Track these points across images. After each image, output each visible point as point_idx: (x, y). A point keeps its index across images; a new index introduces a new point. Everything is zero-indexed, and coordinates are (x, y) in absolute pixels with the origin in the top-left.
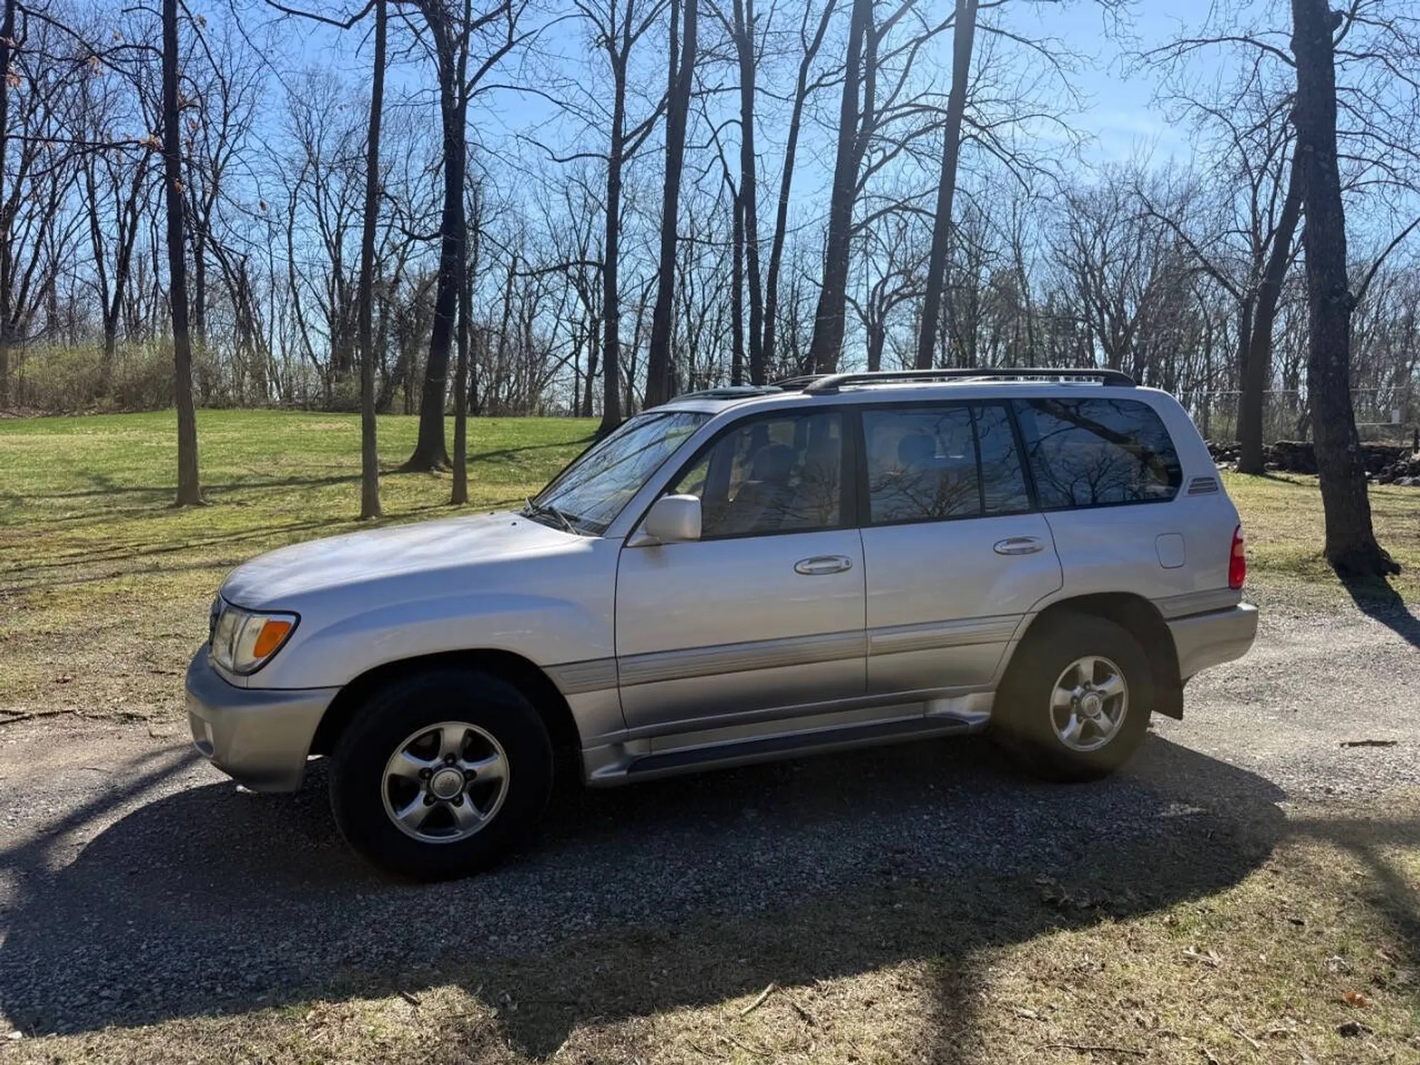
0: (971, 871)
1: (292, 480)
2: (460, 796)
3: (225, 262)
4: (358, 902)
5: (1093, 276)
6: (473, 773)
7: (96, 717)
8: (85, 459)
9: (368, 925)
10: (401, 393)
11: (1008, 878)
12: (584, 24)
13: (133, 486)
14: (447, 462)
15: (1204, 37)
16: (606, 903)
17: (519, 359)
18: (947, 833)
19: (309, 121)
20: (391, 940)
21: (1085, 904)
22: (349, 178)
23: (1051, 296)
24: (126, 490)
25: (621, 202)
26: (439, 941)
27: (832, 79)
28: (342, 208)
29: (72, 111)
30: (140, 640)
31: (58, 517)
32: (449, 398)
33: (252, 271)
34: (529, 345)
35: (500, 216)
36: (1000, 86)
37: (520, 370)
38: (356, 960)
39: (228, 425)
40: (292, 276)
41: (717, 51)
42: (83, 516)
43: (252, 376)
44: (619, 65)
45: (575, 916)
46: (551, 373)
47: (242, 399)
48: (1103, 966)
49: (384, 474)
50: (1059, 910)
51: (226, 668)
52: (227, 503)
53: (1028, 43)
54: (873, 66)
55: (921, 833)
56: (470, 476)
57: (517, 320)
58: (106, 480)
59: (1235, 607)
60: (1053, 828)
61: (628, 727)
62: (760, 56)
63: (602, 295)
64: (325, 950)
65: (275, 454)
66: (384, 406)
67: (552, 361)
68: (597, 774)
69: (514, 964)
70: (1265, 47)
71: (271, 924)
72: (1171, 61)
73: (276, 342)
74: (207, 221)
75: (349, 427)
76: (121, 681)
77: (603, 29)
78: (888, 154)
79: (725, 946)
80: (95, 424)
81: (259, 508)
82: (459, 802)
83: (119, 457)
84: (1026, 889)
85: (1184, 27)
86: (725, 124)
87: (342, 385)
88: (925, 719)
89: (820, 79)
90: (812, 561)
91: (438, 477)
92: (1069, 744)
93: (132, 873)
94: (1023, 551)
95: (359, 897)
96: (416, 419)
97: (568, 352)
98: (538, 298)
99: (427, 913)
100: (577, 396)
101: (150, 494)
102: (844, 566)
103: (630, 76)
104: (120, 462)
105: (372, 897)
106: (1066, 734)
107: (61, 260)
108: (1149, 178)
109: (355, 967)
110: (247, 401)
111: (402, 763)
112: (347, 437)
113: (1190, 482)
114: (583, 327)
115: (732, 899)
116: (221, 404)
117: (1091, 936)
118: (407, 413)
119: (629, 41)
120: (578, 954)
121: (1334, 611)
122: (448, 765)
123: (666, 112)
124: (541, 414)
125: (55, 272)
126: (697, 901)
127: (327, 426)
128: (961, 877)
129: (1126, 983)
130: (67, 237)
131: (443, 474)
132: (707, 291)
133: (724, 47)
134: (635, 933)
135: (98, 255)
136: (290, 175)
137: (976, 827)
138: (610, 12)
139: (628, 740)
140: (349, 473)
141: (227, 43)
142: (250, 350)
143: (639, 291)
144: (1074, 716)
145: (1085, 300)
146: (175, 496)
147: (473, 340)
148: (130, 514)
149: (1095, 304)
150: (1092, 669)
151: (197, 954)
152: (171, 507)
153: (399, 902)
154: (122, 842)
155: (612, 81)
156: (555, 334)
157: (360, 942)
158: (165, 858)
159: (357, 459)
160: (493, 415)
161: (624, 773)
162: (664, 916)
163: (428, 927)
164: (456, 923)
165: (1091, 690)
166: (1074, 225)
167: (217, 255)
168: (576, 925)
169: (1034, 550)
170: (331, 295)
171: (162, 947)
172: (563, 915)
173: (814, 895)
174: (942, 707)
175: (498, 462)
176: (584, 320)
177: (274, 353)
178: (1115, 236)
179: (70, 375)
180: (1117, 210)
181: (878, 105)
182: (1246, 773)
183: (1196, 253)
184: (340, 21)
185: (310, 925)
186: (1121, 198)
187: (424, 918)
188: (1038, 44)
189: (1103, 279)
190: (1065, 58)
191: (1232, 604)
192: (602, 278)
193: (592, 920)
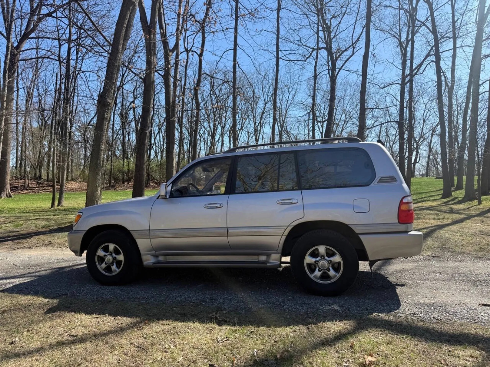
61: (155, 251)
68: (145, 263)
82: (113, 265)
88: (258, 262)
92: (314, 279)
106: (313, 275)
111: (100, 252)
113: (379, 179)
122: (110, 255)
150: (324, 250)
161: (152, 264)
165: (324, 259)
191: (399, 230)
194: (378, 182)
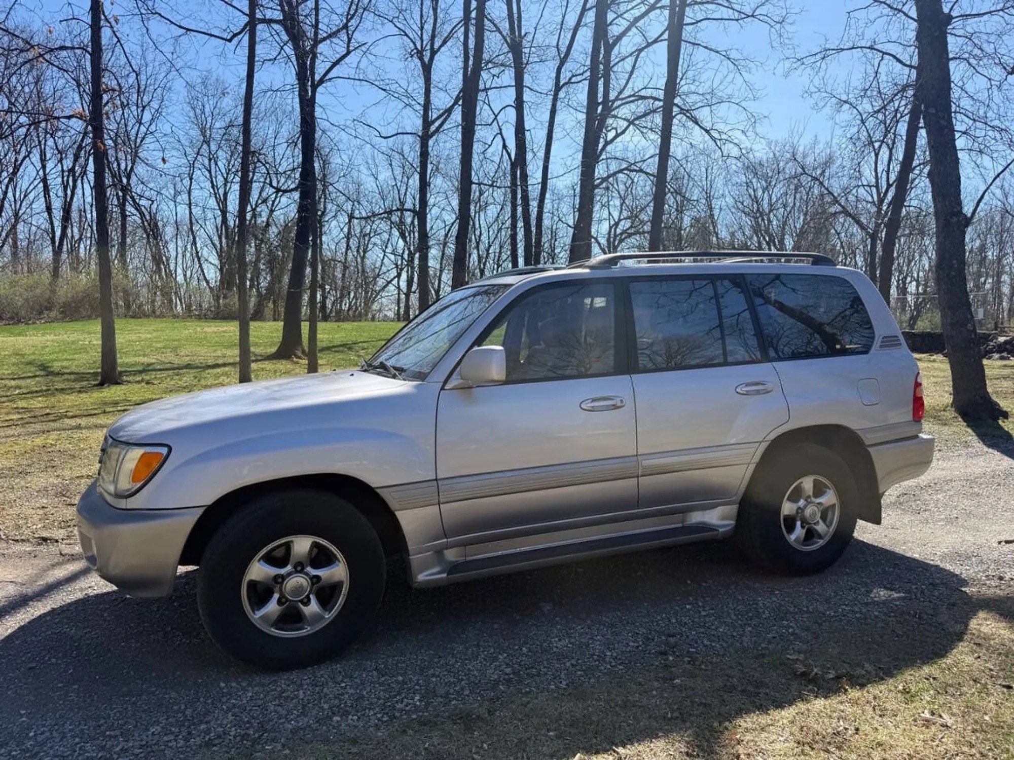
0: (731, 650)
1: (188, 366)
2: (308, 598)
3: (141, 213)
4: (222, 689)
5: (763, 220)
6: (318, 578)
7: (17, 541)
8: (34, 354)
9: (229, 710)
10: (271, 305)
11: (763, 655)
12: (401, 41)
13: (68, 371)
14: (303, 352)
15: (842, 47)
16: (432, 685)
17: (356, 281)
18: (707, 619)
19: (203, 113)
20: (248, 722)
21: (831, 676)
22: (232, 153)
23: (733, 234)
24: (63, 374)
25: (430, 167)
26: (289, 722)
27: (579, 78)
28: (228, 174)
29: (29, 103)
30: (60, 480)
31: (9, 394)
32: (305, 310)
33: (162, 220)
34: (363, 271)
35: (342, 179)
36: (697, 83)
37: (357, 289)
38: (217, 742)
39: (143, 330)
40: (191, 224)
41: (496, 61)
42: (28, 393)
43: (162, 295)
44: (427, 69)
45: (405, 697)
46: (380, 291)
47: (154, 311)
48: (857, 729)
49: (257, 361)
50: (810, 681)
51: (109, 494)
52: (139, 382)
53: (717, 52)
54: (608, 68)
55: (685, 620)
56: (320, 362)
57: (355, 253)
58: (48, 367)
59: (916, 437)
60: (791, 613)
61: (446, 538)
62: (527, 64)
63: (416, 235)
64: (190, 733)
65: (176, 348)
66: (258, 316)
67: (381, 282)
68: (421, 577)
69: (354, 742)
70: (884, 53)
71: (144, 711)
72: (818, 64)
73: (179, 271)
74: (128, 184)
75: (232, 329)
76: (41, 512)
77: (415, 44)
78: (619, 131)
79: (535, 721)
80: (43, 329)
81: (163, 386)
82: (307, 602)
83: (59, 352)
84: (780, 664)
85: (827, 40)
86: (504, 108)
87: (227, 301)
88: (683, 527)
89: (570, 79)
90: (594, 400)
91: (297, 363)
92: (795, 545)
93: (30, 668)
94: (758, 392)
95: (223, 685)
96: (282, 324)
97: (392, 276)
98: (370, 238)
99: (280, 697)
100: (399, 308)
101: (80, 377)
102: (619, 404)
103: (434, 77)
104: (60, 355)
105: (234, 684)
106: (793, 537)
107: (21, 212)
108: (801, 149)
109: (215, 748)
110: (158, 313)
111: (258, 571)
112: (230, 336)
113: (881, 339)
114: (403, 258)
115: (537, 679)
116: (138, 314)
117: (842, 703)
118: (275, 320)
119: (434, 53)
120: (410, 732)
121: (966, 445)
122: (297, 572)
123: (460, 103)
124: (373, 319)
125: (17, 222)
126: (509, 681)
127: (216, 329)
128: (723, 655)
129: (880, 744)
130: (25, 196)
131: (301, 361)
132: (491, 233)
133: (502, 57)
134: (457, 711)
135: (49, 209)
136: (189, 151)
137: (729, 613)
138: (419, 33)
139: (447, 548)
140: (231, 361)
141: (144, 57)
142: (161, 277)
143: (443, 232)
144: (799, 523)
145: (757, 236)
146: (100, 378)
147: (323, 268)
148: (62, 390)
149: (764, 238)
150: (811, 485)
151: (77, 740)
152: (95, 385)
153: (256, 689)
154: (25, 641)
155: (421, 81)
156: (382, 263)
157: (220, 725)
158: (60, 655)
159: (237, 352)
160: (338, 320)
161: (444, 575)
162: (482, 696)
163: (280, 709)
164: (304, 706)
165: (811, 502)
166: (748, 184)
167: (136, 209)
168: (407, 705)
169: (767, 392)
170: (220, 237)
171: (48, 734)
172: (395, 696)
173: (605, 674)
174: (696, 517)
175: (342, 352)
176: (403, 253)
177: (178, 278)
178: (777, 191)
179: (26, 294)
180: (779, 173)
181: (612, 95)
182: (932, 566)
183: (836, 201)
184: (225, 37)
185: (179, 711)
186: (781, 164)
187: (277, 702)
188: (724, 53)
189: (769, 221)
190: (743, 63)
191: (914, 434)
192: (416, 222)
193: (420, 701)
194: (881, 347)
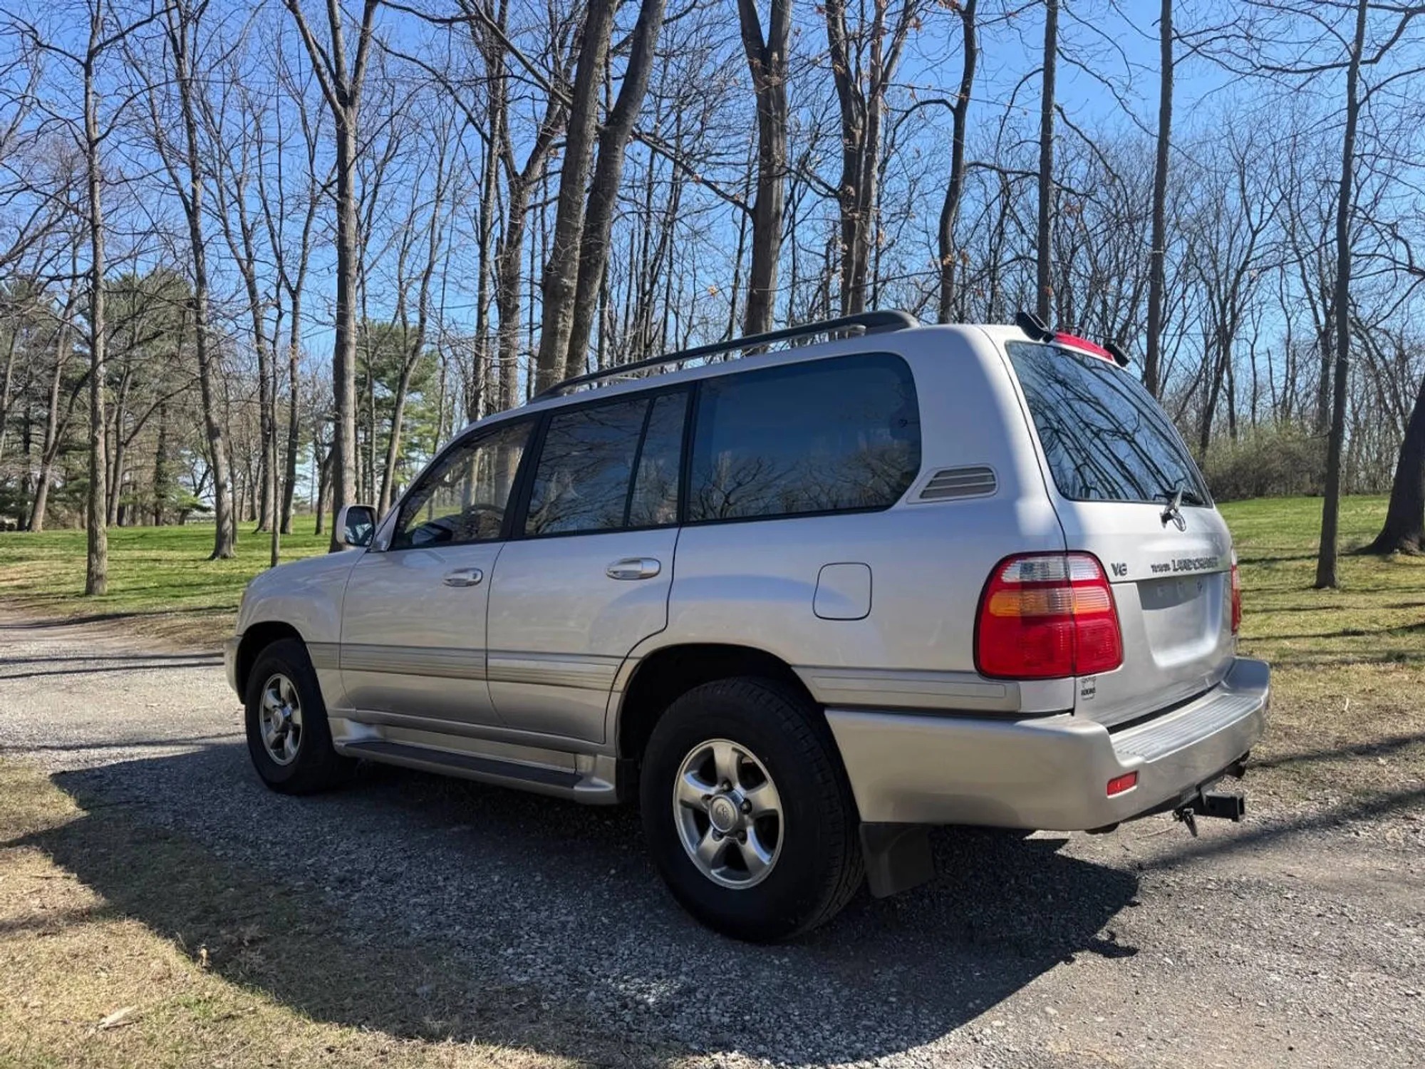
68: (335, 741)
90: (455, 572)
113: (930, 478)
150: (730, 759)
194: (922, 496)
